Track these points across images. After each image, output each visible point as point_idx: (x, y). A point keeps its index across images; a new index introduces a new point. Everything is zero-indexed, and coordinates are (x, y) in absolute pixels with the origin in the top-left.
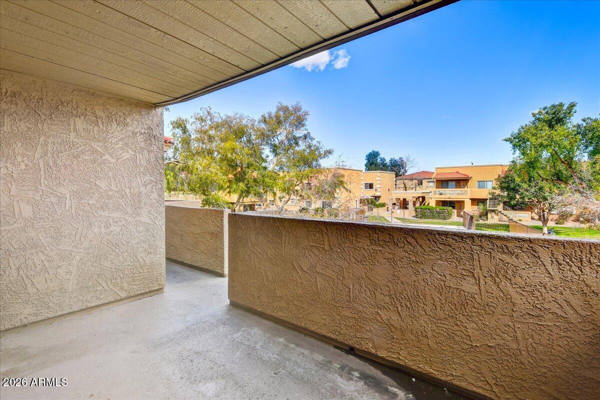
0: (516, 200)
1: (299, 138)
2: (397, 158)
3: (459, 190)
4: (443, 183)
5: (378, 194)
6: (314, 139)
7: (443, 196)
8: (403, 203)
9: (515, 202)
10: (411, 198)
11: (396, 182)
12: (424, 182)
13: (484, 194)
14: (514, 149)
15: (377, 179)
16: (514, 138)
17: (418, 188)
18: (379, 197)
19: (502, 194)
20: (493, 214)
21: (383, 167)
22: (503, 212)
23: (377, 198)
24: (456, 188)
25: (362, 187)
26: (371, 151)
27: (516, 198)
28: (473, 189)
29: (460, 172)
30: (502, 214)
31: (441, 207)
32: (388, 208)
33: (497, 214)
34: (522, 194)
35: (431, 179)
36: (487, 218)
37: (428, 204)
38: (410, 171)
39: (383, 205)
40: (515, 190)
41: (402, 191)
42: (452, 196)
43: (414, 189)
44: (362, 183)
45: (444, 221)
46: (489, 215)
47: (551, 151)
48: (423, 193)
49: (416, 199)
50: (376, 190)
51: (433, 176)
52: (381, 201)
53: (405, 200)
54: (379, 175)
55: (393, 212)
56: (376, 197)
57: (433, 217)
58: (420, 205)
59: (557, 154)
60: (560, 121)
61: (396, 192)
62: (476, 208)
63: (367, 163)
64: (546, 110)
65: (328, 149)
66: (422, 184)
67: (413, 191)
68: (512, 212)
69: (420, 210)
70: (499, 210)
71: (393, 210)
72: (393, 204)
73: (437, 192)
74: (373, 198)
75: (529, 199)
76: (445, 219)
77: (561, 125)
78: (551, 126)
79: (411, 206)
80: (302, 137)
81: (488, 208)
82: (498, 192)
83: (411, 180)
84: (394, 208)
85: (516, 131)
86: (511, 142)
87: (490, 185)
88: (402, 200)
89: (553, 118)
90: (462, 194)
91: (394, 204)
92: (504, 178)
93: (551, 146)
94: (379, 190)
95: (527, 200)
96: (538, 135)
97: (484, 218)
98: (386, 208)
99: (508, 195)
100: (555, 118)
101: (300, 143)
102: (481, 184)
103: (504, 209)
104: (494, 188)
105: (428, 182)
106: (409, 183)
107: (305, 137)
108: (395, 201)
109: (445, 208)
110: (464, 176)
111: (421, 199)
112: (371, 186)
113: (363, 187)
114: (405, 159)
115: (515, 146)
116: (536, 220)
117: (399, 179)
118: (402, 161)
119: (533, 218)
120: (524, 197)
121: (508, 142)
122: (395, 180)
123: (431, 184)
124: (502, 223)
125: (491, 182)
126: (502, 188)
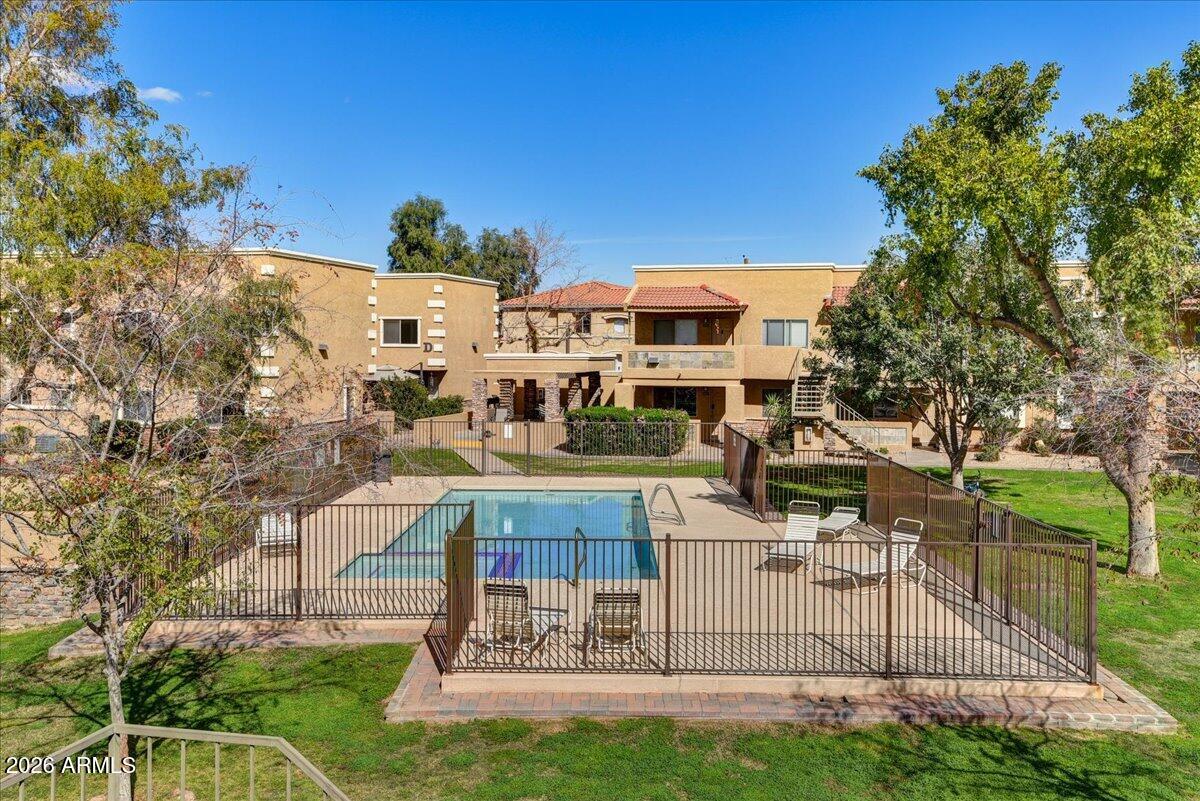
0: (880, 384)
1: (82, 103)
2: (505, 231)
3: (707, 351)
4: (657, 326)
5: (434, 363)
6: (155, 117)
7: (657, 372)
8: (526, 400)
9: (878, 393)
10: (554, 379)
11: (500, 317)
12: (597, 319)
13: (781, 364)
14: (889, 207)
15: (432, 303)
16: (892, 170)
17: (575, 343)
18: (439, 375)
19: (840, 364)
20: (809, 433)
21: (456, 260)
22: (837, 423)
23: (433, 377)
24: (700, 342)
25: (372, 334)
26: (413, 199)
27: (878, 379)
28: (751, 347)
29: (711, 287)
30: (835, 431)
31: (653, 412)
32: (470, 414)
33: (820, 434)
34: (895, 364)
35: (620, 309)
36: (792, 446)
37: (611, 401)
38: (551, 280)
39: (453, 405)
40: (876, 353)
41: (521, 351)
42: (687, 372)
43: (563, 344)
44: (374, 317)
45: (664, 462)
46: (798, 435)
47: (993, 220)
48: (592, 359)
49: (571, 382)
50: (428, 348)
51: (628, 300)
52: (445, 390)
53: (530, 383)
54: (438, 288)
55: (487, 434)
56: (427, 374)
57: (628, 448)
58: (585, 405)
59: (1007, 230)
60: (1014, 123)
61: (499, 355)
62: (757, 411)
63: (395, 243)
64: (978, 83)
65: (220, 165)
66: (588, 329)
67: (560, 353)
68: (861, 423)
69: (584, 423)
70: (827, 419)
71: (490, 426)
72: (490, 401)
73: (641, 357)
74: (414, 377)
75: (915, 382)
76: (666, 452)
77: (1019, 138)
78: (993, 137)
79: (551, 408)
80: (92, 100)
81: (795, 414)
82: (827, 357)
83: (554, 312)
84: (492, 418)
85: (897, 146)
86: (882, 184)
87: (798, 335)
88: (520, 384)
89: (997, 111)
90: (717, 364)
91: (494, 401)
92: (849, 310)
93: (994, 200)
94: (438, 347)
95: (909, 385)
96: (962, 165)
97: (783, 445)
98: (462, 417)
99: (858, 367)
100: (1004, 113)
101: (87, 122)
102: (775, 330)
103: (841, 415)
104: (818, 345)
105: (609, 321)
106: (545, 324)
107: (112, 102)
108: (494, 390)
109: (666, 413)
110: (723, 303)
111: (585, 382)
112: (408, 331)
113: (376, 333)
114: (531, 235)
115: (893, 198)
116: (925, 448)
117: (513, 310)
118: (524, 241)
119: (916, 444)
120: (903, 375)
121: (871, 181)
122: (496, 309)
123: (619, 329)
124: (837, 461)
125: (805, 325)
126: (840, 345)
